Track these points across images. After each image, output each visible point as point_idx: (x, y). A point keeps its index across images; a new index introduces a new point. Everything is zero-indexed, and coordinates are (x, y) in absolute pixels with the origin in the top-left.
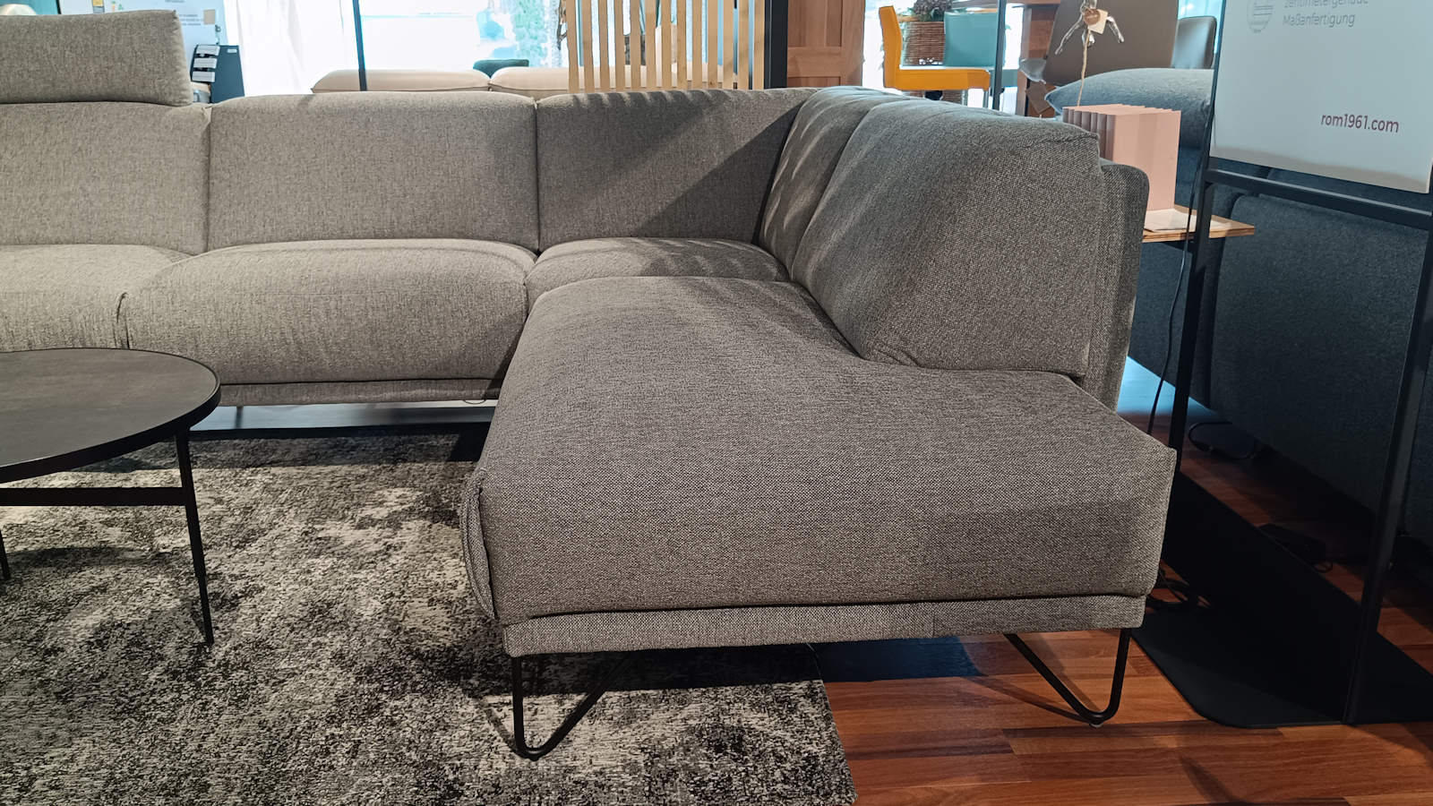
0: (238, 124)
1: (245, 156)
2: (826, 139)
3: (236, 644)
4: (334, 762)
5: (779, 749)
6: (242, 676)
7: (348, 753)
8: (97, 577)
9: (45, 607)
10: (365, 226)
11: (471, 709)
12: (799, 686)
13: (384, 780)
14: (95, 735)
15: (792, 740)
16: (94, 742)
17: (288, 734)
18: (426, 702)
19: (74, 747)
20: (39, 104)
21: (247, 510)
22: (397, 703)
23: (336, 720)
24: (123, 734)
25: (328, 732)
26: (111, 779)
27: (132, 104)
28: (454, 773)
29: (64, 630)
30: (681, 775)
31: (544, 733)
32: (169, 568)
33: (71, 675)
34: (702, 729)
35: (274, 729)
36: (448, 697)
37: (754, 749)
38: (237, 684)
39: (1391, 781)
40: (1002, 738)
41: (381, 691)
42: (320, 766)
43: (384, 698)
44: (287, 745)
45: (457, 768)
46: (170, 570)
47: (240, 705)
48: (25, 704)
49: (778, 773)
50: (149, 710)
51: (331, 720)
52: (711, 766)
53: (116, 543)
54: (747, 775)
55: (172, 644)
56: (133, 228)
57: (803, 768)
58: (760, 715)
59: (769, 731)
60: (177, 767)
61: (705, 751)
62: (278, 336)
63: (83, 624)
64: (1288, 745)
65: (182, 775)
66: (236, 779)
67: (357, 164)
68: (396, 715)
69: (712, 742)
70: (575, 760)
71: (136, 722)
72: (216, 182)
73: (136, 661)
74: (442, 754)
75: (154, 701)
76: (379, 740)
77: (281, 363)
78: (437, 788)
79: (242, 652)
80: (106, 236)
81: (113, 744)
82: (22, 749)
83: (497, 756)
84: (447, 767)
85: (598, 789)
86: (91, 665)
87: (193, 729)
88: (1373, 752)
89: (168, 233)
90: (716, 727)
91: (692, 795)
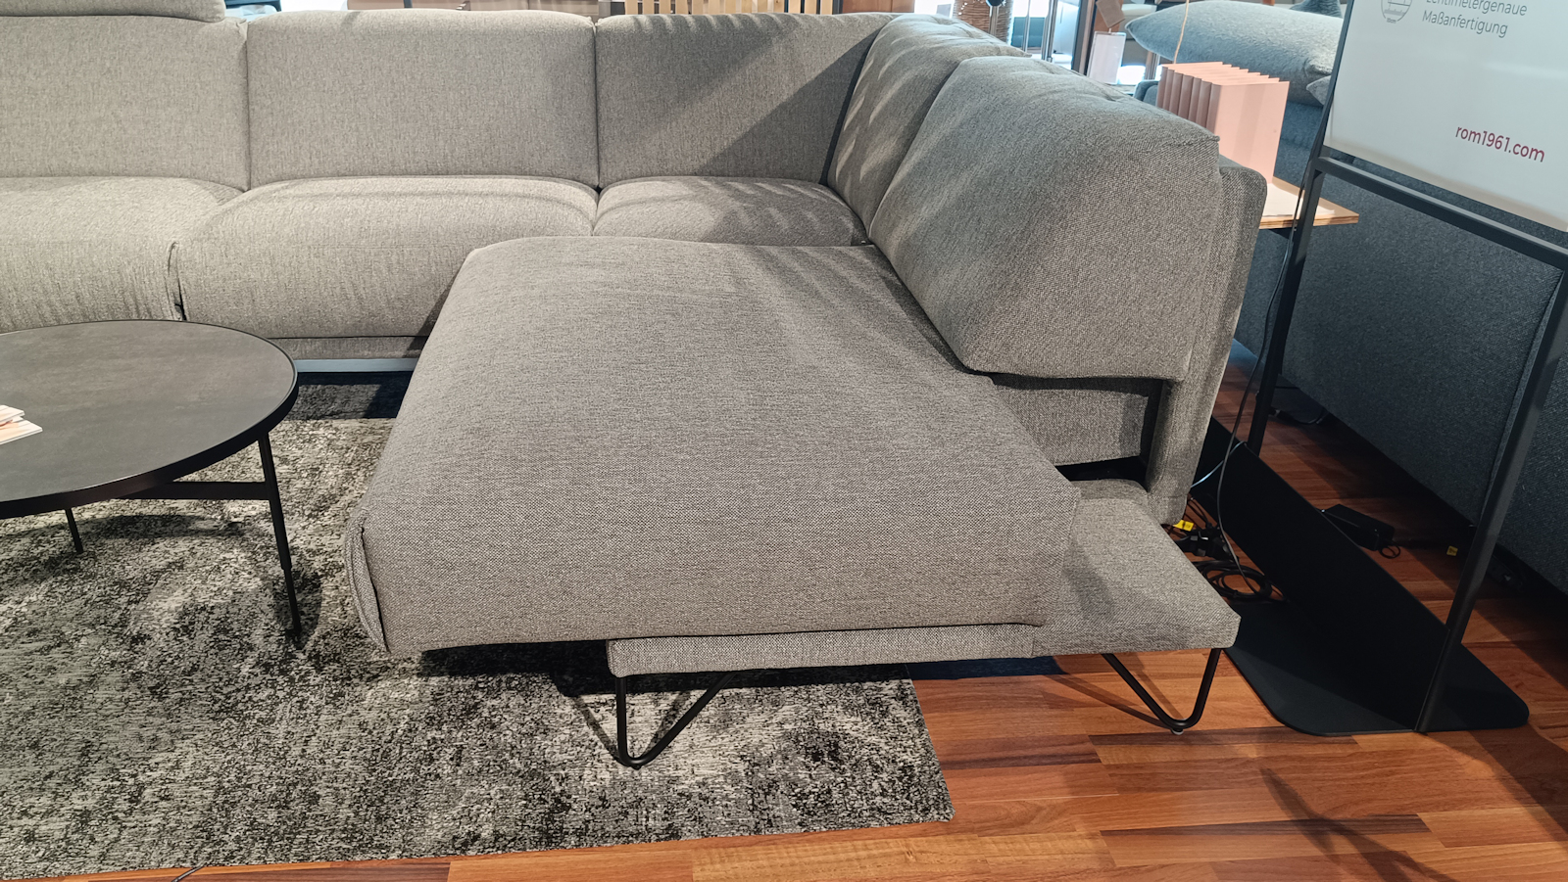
0: (277, 44)
1: (287, 81)
2: (909, 88)
3: (325, 632)
4: (439, 771)
5: (875, 757)
6: (335, 670)
7: (452, 759)
8: (172, 551)
9: (124, 587)
10: (417, 159)
11: (568, 709)
12: (889, 687)
13: (492, 792)
14: (196, 737)
15: (887, 748)
16: (196, 745)
17: (389, 738)
18: (523, 702)
19: (178, 752)
20: (60, 18)
21: (315, 471)
22: (495, 702)
23: (436, 722)
24: (225, 737)
25: (429, 736)
26: (219, 789)
27: (161, 18)
28: (560, 784)
29: (148, 613)
30: (782, 787)
31: (644, 738)
32: (244, 540)
33: (162, 667)
34: (798, 735)
35: (375, 732)
36: (545, 695)
37: (850, 757)
38: (331, 679)
39: (1461, 796)
40: (1089, 746)
41: (477, 688)
42: (426, 775)
43: (480, 697)
44: (391, 750)
45: (563, 779)
46: (245, 544)
47: (338, 703)
48: (121, 701)
49: (875, 785)
50: (247, 709)
51: (430, 721)
52: (810, 776)
53: (185, 511)
54: (846, 787)
55: (259, 631)
56: (171, 158)
57: (900, 779)
58: (853, 719)
59: (863, 737)
60: (284, 775)
61: (803, 760)
62: (338, 290)
63: (165, 606)
64: (1363, 754)
65: (290, 785)
66: (345, 789)
67: (407, 91)
68: (495, 716)
69: (809, 749)
70: (677, 769)
71: (235, 723)
72: (257, 108)
73: (226, 652)
74: (545, 762)
75: (250, 698)
76: (481, 745)
77: (342, 318)
78: (545, 802)
79: (332, 642)
80: (143, 166)
81: (216, 748)
82: (126, 754)
83: (600, 765)
84: (552, 778)
85: (703, 803)
86: (181, 655)
87: (294, 731)
88: (1443, 764)
89: (208, 164)
90: (812, 732)
91: (795, 810)
